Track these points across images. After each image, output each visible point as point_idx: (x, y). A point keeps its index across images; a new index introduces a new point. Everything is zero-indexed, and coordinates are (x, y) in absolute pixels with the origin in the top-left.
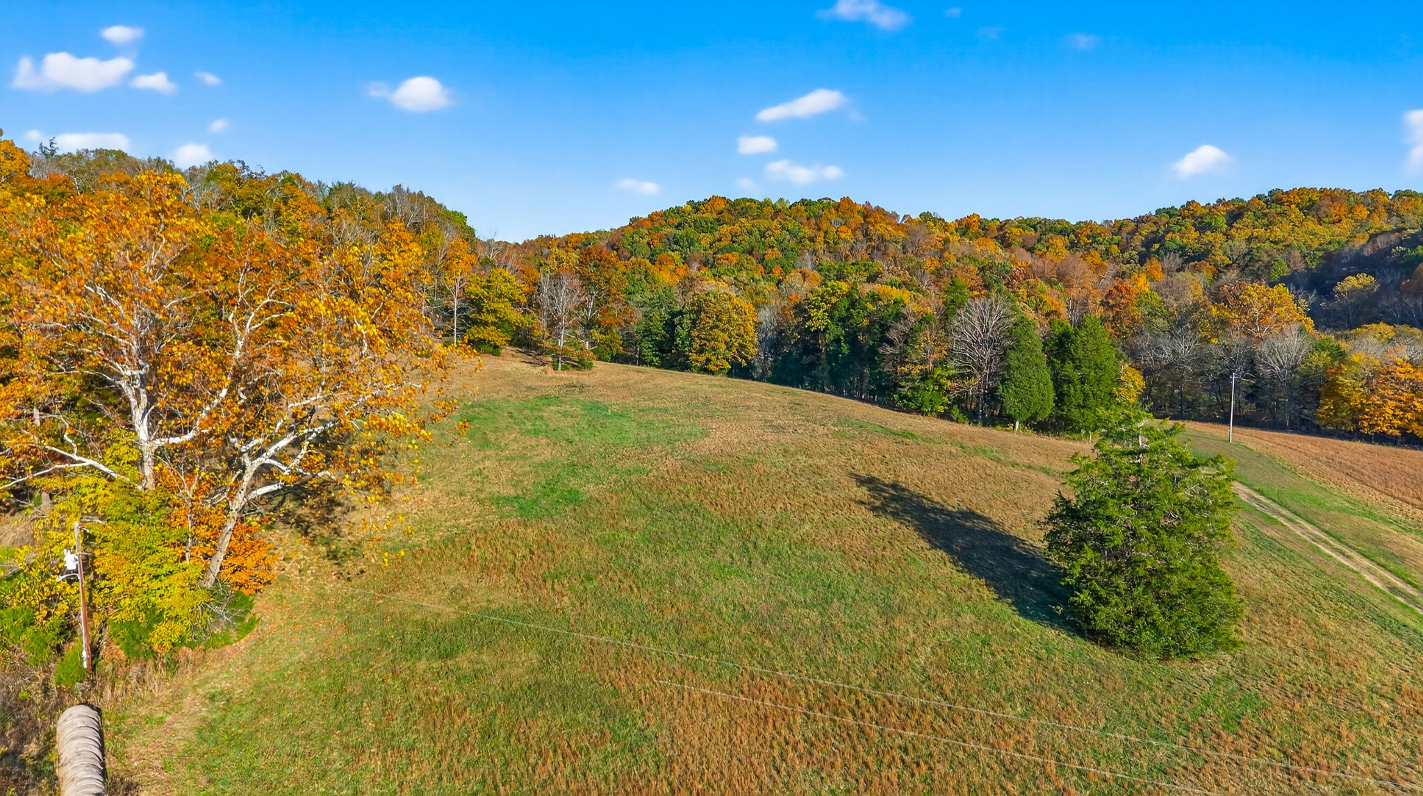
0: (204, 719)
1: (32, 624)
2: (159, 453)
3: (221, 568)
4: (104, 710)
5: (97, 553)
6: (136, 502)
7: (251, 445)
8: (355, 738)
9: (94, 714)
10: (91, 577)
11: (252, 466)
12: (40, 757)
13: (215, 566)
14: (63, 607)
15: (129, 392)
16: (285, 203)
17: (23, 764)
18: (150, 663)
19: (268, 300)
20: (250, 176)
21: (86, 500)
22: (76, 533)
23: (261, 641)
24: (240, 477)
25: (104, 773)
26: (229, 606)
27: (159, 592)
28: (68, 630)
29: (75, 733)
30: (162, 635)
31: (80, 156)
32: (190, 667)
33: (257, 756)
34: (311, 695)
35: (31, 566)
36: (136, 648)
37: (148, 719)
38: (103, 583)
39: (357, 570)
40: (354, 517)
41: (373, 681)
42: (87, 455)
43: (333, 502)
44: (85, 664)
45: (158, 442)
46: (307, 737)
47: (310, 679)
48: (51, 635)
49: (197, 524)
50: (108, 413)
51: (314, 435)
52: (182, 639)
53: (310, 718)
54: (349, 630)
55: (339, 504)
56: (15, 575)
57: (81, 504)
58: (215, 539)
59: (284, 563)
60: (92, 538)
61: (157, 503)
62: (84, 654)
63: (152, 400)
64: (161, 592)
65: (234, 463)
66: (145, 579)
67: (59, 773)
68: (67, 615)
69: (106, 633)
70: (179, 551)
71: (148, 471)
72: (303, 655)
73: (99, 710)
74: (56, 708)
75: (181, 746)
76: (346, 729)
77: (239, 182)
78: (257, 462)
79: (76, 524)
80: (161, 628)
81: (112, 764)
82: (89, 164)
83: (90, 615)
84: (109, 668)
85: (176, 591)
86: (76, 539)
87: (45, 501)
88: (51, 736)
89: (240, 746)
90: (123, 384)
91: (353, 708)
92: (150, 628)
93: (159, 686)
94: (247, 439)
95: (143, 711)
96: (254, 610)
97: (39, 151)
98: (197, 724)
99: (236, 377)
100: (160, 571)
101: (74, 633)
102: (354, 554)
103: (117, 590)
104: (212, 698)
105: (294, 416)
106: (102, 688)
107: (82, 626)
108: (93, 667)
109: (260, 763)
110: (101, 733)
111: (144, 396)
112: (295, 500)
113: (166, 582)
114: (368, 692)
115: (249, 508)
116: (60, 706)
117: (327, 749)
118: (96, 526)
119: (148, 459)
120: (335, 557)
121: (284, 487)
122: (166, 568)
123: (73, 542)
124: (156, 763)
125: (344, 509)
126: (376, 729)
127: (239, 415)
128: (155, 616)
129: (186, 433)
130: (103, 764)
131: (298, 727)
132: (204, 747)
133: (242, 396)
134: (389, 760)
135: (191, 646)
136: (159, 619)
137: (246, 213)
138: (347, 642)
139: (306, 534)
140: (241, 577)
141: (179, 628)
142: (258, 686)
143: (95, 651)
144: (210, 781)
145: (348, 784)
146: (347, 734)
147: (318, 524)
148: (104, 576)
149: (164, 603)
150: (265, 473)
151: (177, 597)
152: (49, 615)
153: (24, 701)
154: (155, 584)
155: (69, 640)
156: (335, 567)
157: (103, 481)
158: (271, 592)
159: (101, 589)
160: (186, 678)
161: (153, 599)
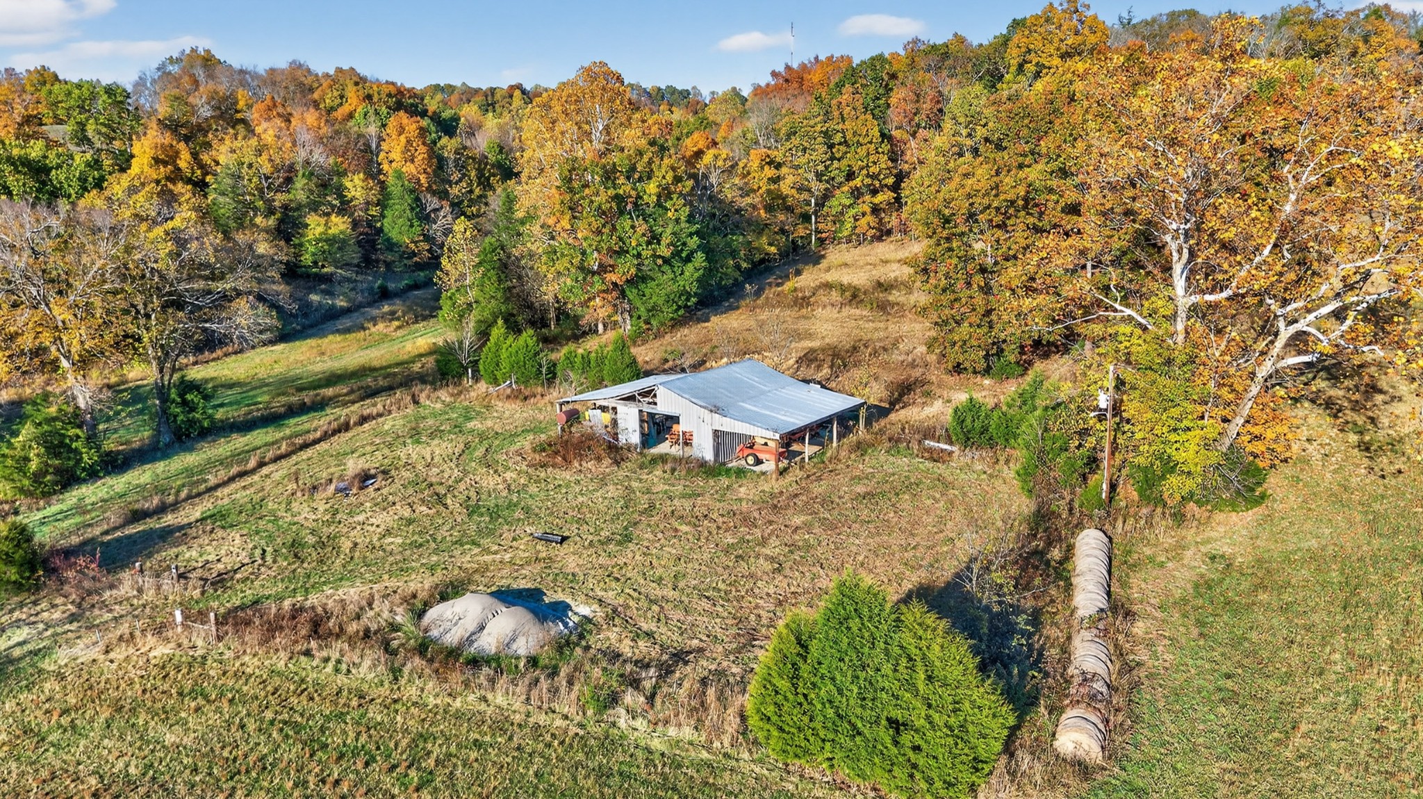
0: (1202, 576)
1: (1066, 450)
2: (1193, 310)
3: (1238, 434)
4: (1115, 540)
5: (1125, 397)
6: (1166, 354)
7: (1289, 308)
8: (1363, 648)
9: (1106, 540)
10: (1117, 419)
11: (1286, 333)
12: (1061, 563)
13: (1233, 429)
14: (1091, 441)
15: (1173, 246)
16: (1366, 41)
17: (1048, 563)
18: (1159, 510)
19: (1332, 148)
20: (1326, 15)
21: (1121, 347)
22: (1111, 375)
23: (1269, 517)
24: (1272, 342)
25: (1109, 594)
26: (1241, 473)
27: (1176, 446)
28: (1093, 462)
29: (1089, 552)
30: (1174, 485)
31: (1154, 20)
32: (1195, 523)
33: (1251, 628)
34: (1318, 588)
35: (1072, 399)
36: (1148, 492)
37: (1151, 559)
38: (1127, 427)
39: (1393, 469)
40: (1399, 409)
41: (1396, 594)
42: (1128, 306)
43: (1374, 389)
44: (1104, 496)
45: (1193, 297)
46: (1308, 629)
47: (1318, 569)
48: (1080, 463)
49: (1220, 386)
50: (1150, 268)
51: (1365, 305)
52: (1191, 494)
53: (1314, 610)
54: (1373, 531)
55: (1381, 391)
56: (1059, 405)
57: (1117, 351)
58: (1237, 405)
59: (1307, 445)
60: (1123, 383)
61: (1184, 358)
62: (1104, 486)
63: (1192, 255)
64: (1178, 445)
65: (1267, 329)
66: (1165, 429)
67: (1074, 581)
68: (1094, 448)
69: (1124, 472)
70: (1200, 409)
71: (1180, 326)
72: (1314, 543)
73: (1110, 539)
74: (1076, 526)
75: (1178, 594)
76: (1353, 635)
77: (1312, 24)
78: (1293, 329)
79: (1111, 368)
80: (1173, 480)
81: (1115, 588)
82: (1160, 27)
83: (1113, 453)
84: (1123, 504)
85: (1193, 448)
86: (1110, 383)
87: (1088, 345)
88: (1070, 548)
89: (1236, 612)
90: (1168, 238)
91: (1366, 615)
92: (1163, 477)
93: (1163, 534)
94: (1285, 303)
95: (1148, 551)
96: (1265, 485)
97: (1117, 22)
98: (1194, 579)
99: (1284, 233)
100: (1179, 425)
101: (1098, 466)
102: (1392, 450)
103: (1138, 436)
104: (1213, 558)
105: (1344, 279)
106: (1115, 520)
107: (1106, 463)
108: (1111, 499)
109: (1253, 636)
110: (1110, 558)
111: (1185, 251)
112: (1328, 379)
113: (1184, 437)
114: (1387, 604)
115: (1276, 378)
116: (1080, 526)
117: (1328, 649)
118: (1129, 374)
119: (1182, 315)
120: (1367, 449)
121: (1319, 361)
122: (1186, 423)
123: (1106, 384)
124: (1152, 601)
125: (1387, 398)
126: (1392, 648)
127: (1281, 274)
128: (1170, 467)
129: (1222, 291)
130: (1109, 586)
131: (1298, 615)
132: (1200, 602)
133: (1286, 253)
134: (1403, 686)
135: (1199, 503)
136: (1172, 470)
137: (1316, 55)
138: (1369, 543)
139: (1336, 417)
140: (1259, 447)
141: (1190, 484)
142: (1260, 561)
143: (1113, 487)
144: (1201, 634)
145: (1347, 692)
146: (1355, 640)
147: (1353, 409)
148: (1128, 421)
149: (1179, 456)
150: (1299, 341)
151: (1191, 453)
152: (1080, 445)
153: (1054, 512)
154: (1173, 437)
155: (1093, 472)
156: (1366, 461)
157: (1138, 331)
158: (1287, 470)
159: (1124, 433)
160: (1190, 534)
161: (1169, 451)
